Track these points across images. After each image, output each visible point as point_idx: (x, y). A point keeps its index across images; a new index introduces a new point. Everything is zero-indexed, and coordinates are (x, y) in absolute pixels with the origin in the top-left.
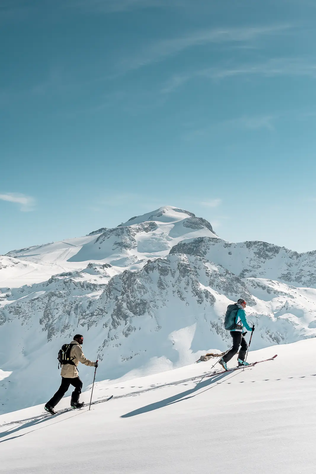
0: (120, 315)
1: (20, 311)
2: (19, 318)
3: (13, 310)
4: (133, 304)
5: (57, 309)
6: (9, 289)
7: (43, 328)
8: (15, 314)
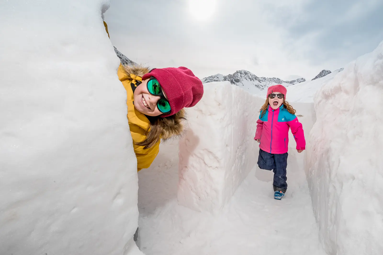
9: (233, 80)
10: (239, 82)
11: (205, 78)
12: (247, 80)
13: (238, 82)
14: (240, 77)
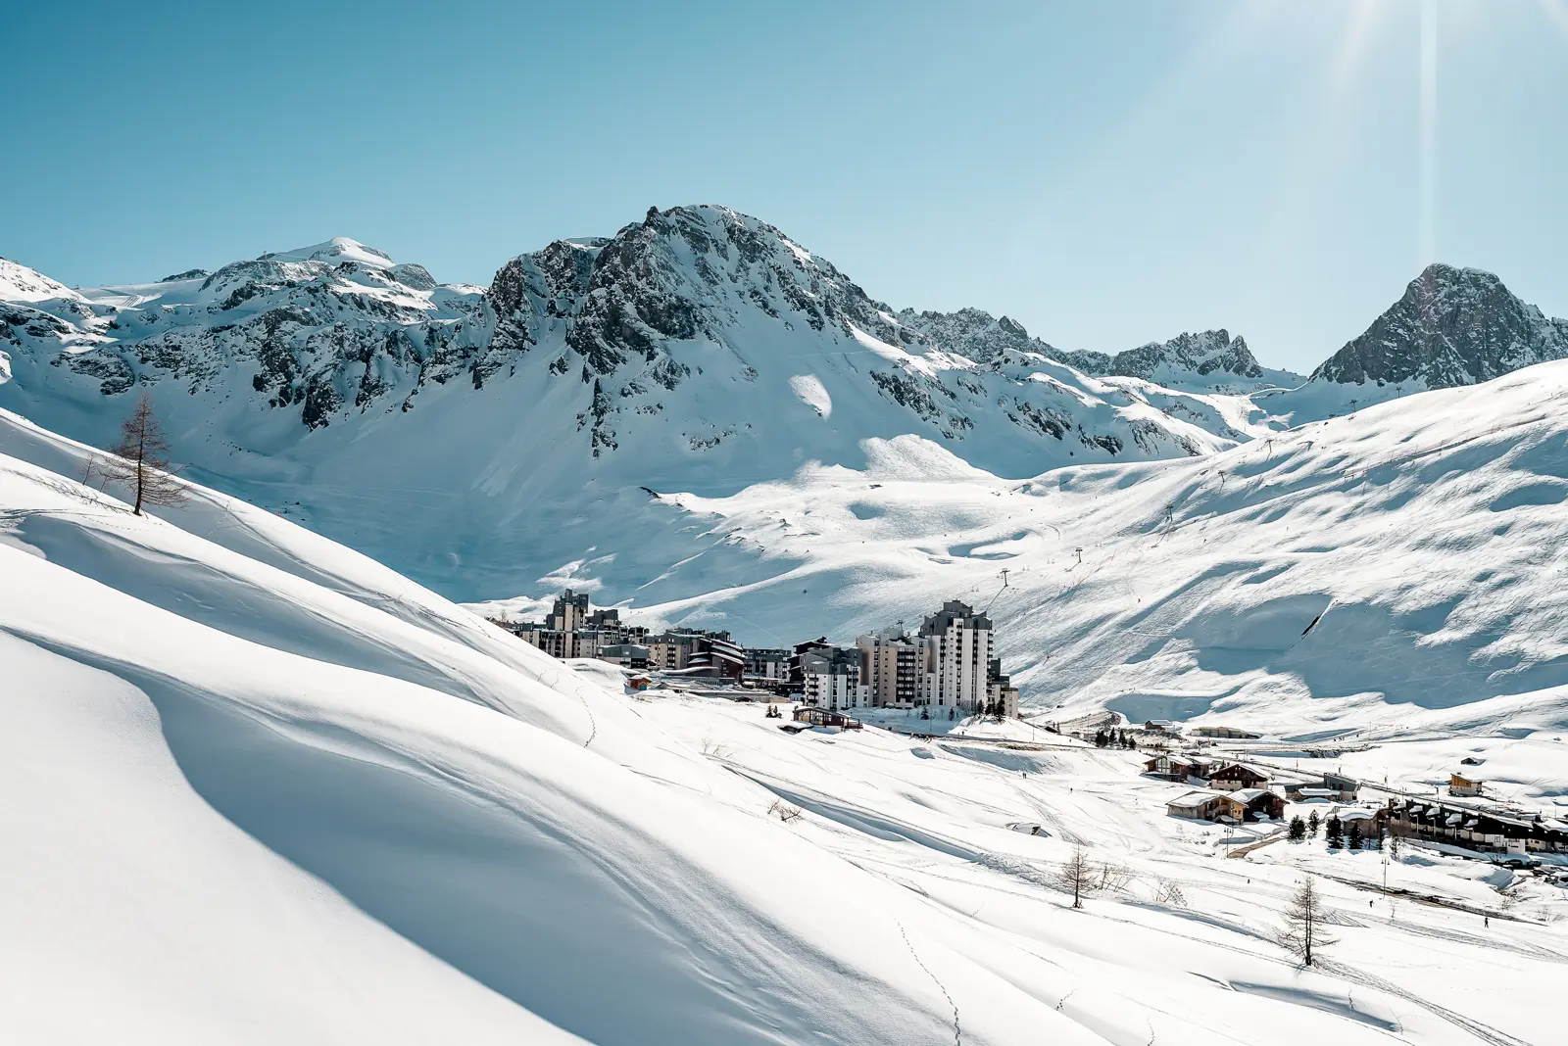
0: (619, 336)
1: (179, 358)
2: (176, 377)
3: (154, 353)
4: (661, 306)
5: (312, 350)
6: (114, 309)
7: (273, 397)
8: (162, 366)
9: (629, 308)
10: (700, 335)
11: (191, 274)
12: (773, 313)
13: (686, 333)
14: (699, 279)
